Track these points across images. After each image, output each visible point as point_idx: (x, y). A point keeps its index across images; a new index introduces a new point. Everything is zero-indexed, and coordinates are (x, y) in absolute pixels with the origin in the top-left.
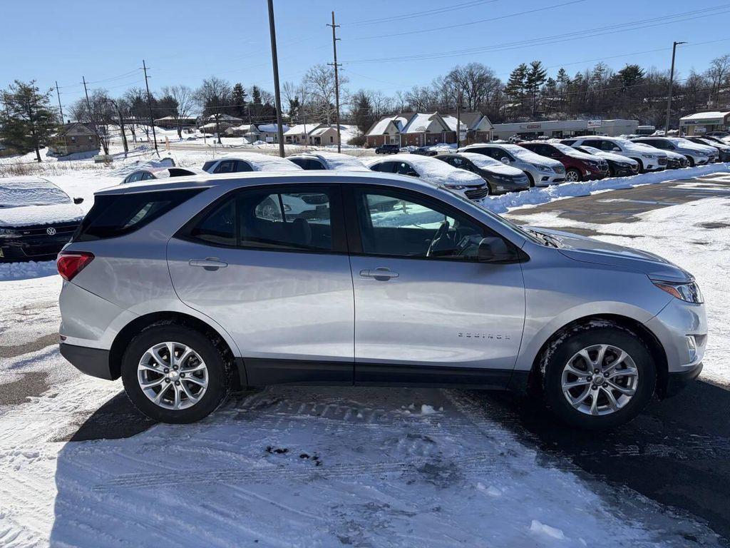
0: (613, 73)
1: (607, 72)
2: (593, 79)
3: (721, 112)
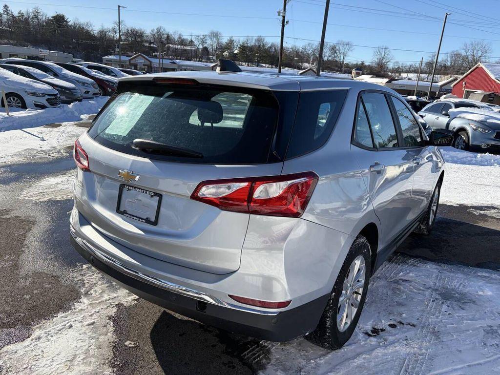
0: (47, 17)
1: (42, 15)
2: (33, 18)
3: (127, 56)
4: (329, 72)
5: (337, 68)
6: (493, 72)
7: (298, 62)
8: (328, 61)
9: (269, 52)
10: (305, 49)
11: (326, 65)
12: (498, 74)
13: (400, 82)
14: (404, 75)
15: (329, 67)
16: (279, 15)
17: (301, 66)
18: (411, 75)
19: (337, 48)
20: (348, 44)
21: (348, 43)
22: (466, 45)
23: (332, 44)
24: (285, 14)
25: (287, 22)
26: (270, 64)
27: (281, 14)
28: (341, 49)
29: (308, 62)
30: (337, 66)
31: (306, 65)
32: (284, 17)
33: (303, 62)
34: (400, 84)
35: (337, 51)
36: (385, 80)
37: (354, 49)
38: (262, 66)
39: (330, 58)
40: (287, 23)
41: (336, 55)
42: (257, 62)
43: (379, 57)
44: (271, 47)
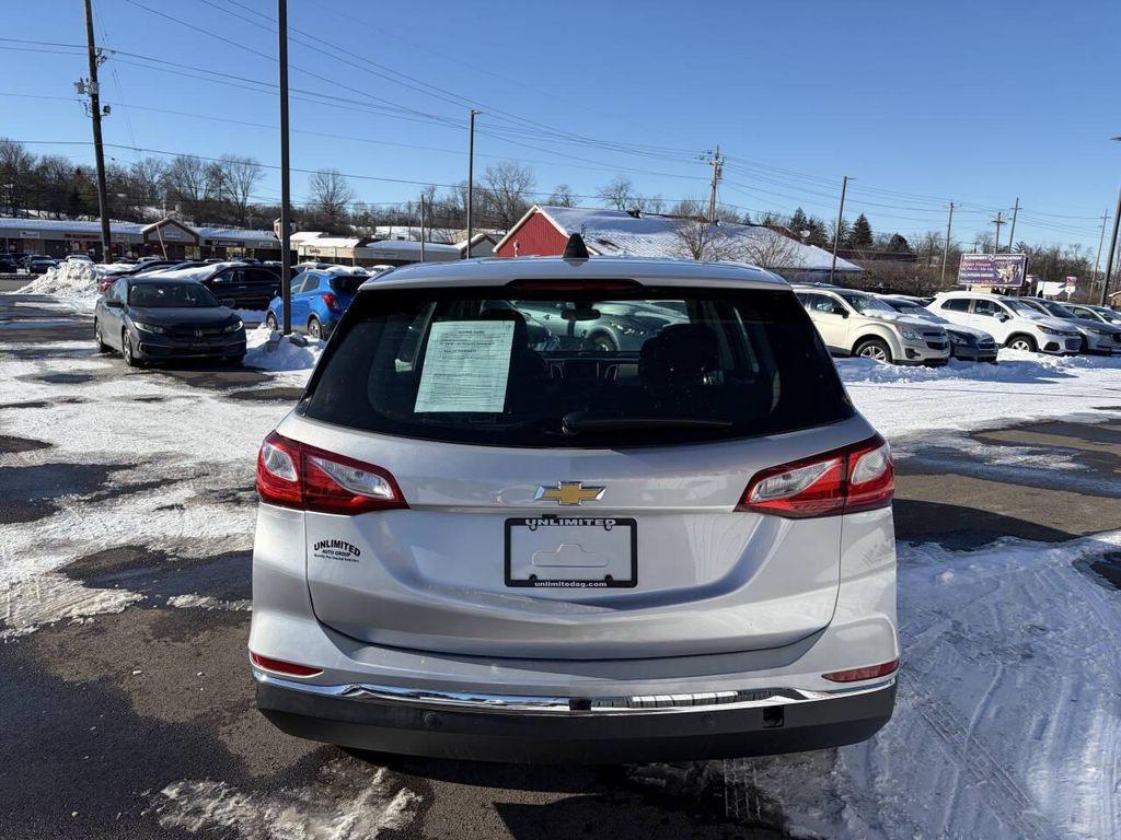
4: (216, 227)
5: (232, 219)
6: (561, 223)
7: (128, 203)
8: (207, 200)
9: (43, 179)
10: (142, 173)
11: (205, 211)
12: (570, 226)
13: (383, 244)
14: (383, 230)
15: (213, 215)
16: (81, 91)
17: (141, 215)
18: (398, 230)
19: (225, 171)
20: (248, 163)
21: (249, 160)
22: (489, 171)
23: (209, 162)
24: (97, 89)
25: (107, 109)
26: (50, 211)
27: (86, 89)
28: (234, 174)
29: (154, 202)
30: (232, 213)
31: (152, 210)
32: (95, 97)
33: (141, 204)
34: (387, 250)
35: (225, 180)
36: (352, 242)
37: (265, 175)
38: (28, 216)
39: (212, 196)
40: (105, 110)
41: (223, 187)
42: (11, 205)
43: (324, 192)
44: (44, 168)
